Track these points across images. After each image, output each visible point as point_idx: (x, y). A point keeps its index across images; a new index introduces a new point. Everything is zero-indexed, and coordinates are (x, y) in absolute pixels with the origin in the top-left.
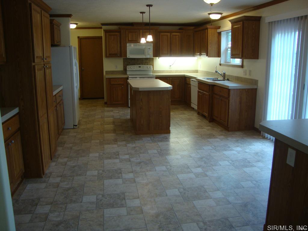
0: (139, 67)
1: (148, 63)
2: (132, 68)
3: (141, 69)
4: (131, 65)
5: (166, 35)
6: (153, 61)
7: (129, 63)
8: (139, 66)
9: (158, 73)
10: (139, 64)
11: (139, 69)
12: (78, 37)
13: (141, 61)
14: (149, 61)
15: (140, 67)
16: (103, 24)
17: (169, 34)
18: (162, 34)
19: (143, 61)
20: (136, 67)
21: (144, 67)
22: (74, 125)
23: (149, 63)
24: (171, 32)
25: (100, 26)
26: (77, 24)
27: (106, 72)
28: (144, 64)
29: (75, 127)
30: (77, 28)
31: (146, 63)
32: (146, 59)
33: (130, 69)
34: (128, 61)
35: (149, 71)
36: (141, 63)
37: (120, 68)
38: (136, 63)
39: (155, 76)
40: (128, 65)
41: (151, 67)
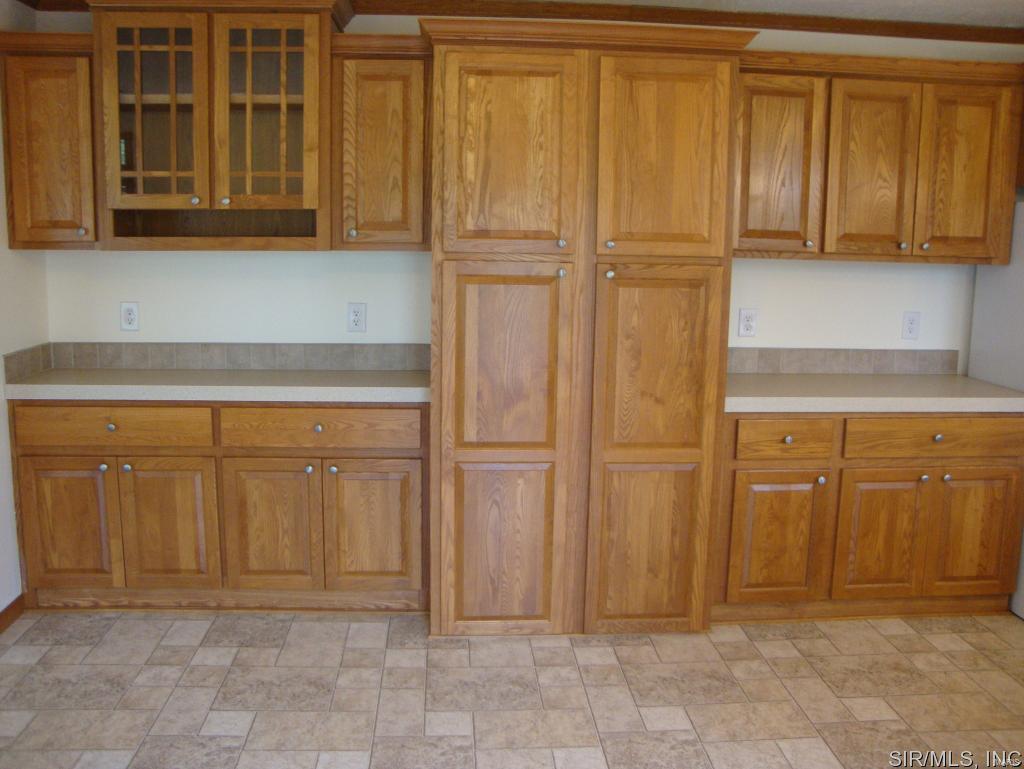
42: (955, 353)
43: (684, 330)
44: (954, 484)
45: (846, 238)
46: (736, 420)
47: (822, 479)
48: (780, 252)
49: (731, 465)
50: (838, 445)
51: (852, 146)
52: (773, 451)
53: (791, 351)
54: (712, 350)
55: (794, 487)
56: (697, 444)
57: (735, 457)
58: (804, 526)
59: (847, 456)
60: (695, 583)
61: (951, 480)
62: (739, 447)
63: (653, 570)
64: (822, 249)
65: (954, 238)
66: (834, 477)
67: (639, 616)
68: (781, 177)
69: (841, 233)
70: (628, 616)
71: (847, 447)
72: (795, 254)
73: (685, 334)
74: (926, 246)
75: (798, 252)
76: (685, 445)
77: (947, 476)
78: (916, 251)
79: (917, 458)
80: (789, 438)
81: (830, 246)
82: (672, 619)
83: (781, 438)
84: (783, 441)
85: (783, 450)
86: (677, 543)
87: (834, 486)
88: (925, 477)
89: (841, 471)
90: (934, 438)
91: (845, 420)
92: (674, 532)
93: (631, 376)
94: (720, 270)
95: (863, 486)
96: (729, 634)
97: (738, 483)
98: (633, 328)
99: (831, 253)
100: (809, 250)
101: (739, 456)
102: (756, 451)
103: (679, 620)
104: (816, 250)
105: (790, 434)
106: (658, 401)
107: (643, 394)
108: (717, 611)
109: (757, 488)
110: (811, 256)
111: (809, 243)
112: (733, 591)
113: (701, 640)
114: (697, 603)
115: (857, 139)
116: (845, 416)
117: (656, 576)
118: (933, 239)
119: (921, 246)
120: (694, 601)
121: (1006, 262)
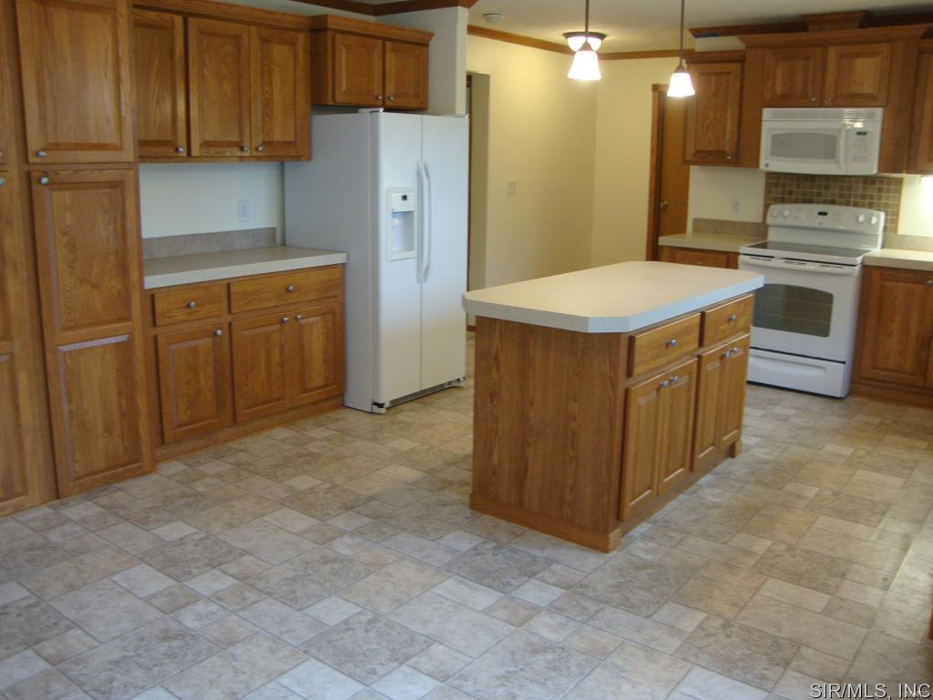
0: (821, 214)
1: (872, 197)
2: (787, 214)
3: (826, 222)
4: (796, 201)
6: (899, 192)
7: (790, 193)
8: (826, 208)
9: (917, 250)
10: (825, 202)
11: (819, 222)
13: (842, 188)
14: (880, 190)
15: (825, 214)
19: (850, 188)
20: (805, 214)
21: (842, 216)
23: (879, 199)
26: (601, 36)
27: (696, 221)
28: (856, 205)
29: (376, 409)
31: (864, 197)
32: (867, 180)
33: (780, 221)
34: (784, 185)
35: (864, 235)
36: (841, 196)
37: (750, 211)
38: (819, 194)
39: (859, 259)
40: (783, 201)
41: (874, 220)
42: (274, 229)
43: (109, 224)
44: (303, 322)
45: (206, 144)
46: (152, 297)
47: (219, 332)
48: (158, 158)
49: (152, 332)
50: (225, 305)
51: (205, 71)
52: (181, 315)
53: (160, 239)
54: (131, 240)
55: (200, 342)
56: (128, 319)
57: (154, 324)
58: (210, 371)
59: (233, 311)
60: (142, 432)
61: (302, 318)
62: (157, 316)
63: (108, 430)
64: (189, 154)
65: (278, 142)
66: (226, 329)
67: (103, 471)
68: (155, 95)
69: (203, 141)
70: (94, 473)
71: (233, 305)
72: (169, 159)
73: (110, 228)
74: (260, 149)
75: (171, 157)
76: (120, 320)
77: (299, 316)
78: (254, 153)
79: (277, 306)
80: (193, 304)
81: (196, 152)
82: (128, 467)
83: (185, 304)
84: (189, 306)
85: (190, 314)
86: (124, 403)
87: (227, 336)
88: (286, 319)
89: (230, 324)
90: (288, 290)
91: (228, 285)
92: (120, 394)
93: (71, 267)
94: (132, 172)
95: (247, 333)
96: (173, 468)
97: (160, 345)
98: (68, 226)
99: (197, 157)
100: (180, 155)
101: (158, 323)
102: (169, 317)
103: (134, 466)
104: (185, 155)
105: (193, 300)
106: (95, 286)
107: (82, 281)
108: (160, 452)
109: (173, 347)
110: (183, 160)
111: (181, 149)
112: (168, 434)
113: (154, 477)
114: (145, 448)
115: (208, 66)
116: (229, 281)
117: (111, 434)
118: (264, 143)
119: (257, 149)
120: (143, 448)
121: (309, 158)
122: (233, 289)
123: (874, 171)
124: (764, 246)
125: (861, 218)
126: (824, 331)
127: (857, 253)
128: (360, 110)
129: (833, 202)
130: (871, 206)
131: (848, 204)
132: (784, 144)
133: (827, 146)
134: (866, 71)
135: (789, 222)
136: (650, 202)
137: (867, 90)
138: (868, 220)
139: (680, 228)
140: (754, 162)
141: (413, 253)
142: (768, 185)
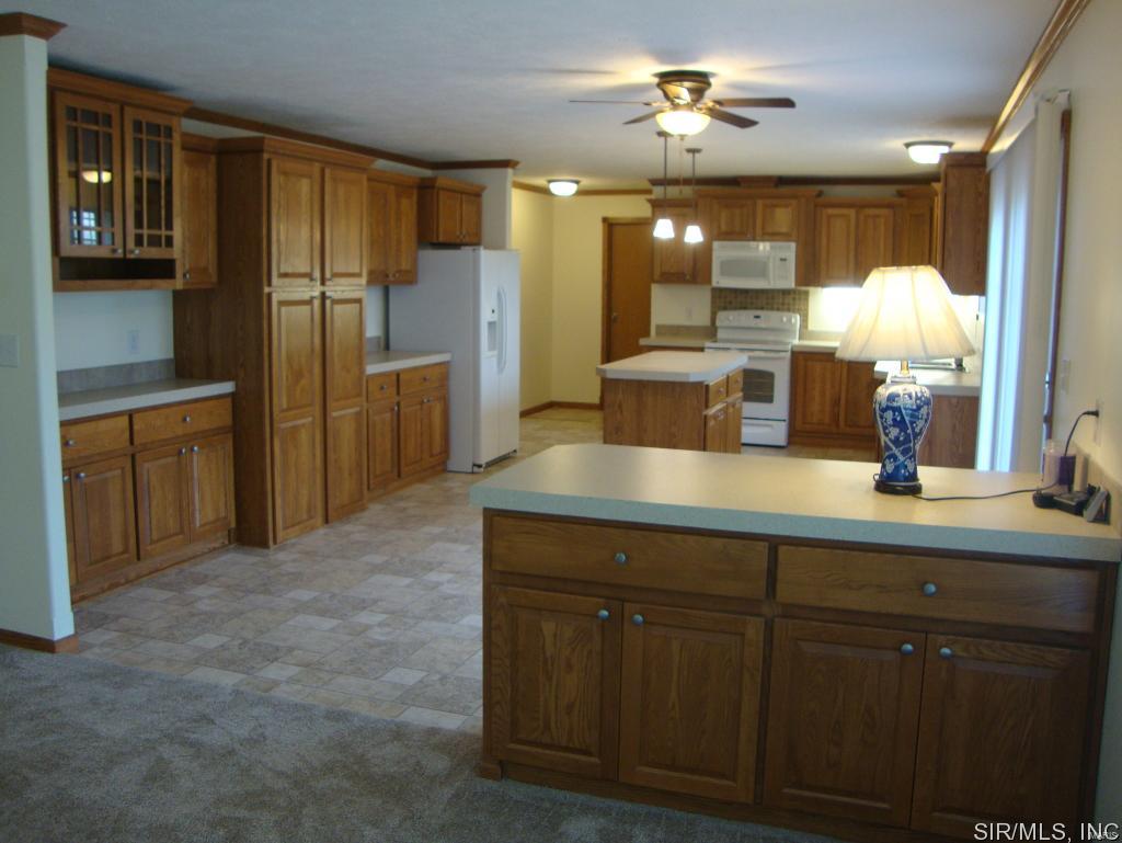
0: (755, 317)
1: (789, 304)
2: (731, 318)
3: (761, 324)
4: (735, 309)
5: (843, 216)
6: (807, 300)
7: (730, 303)
8: (758, 313)
9: (823, 340)
10: (757, 308)
11: (753, 323)
12: (605, 220)
13: (768, 298)
14: (794, 299)
15: (759, 317)
16: (655, 182)
17: (852, 213)
18: (830, 211)
19: (773, 298)
20: (744, 318)
21: (770, 318)
22: (474, 465)
23: (794, 304)
24: (859, 206)
25: (647, 185)
26: (577, 182)
27: (658, 327)
28: (778, 309)
29: (476, 469)
30: (581, 193)
31: (783, 304)
32: (786, 292)
33: (726, 323)
34: (726, 297)
35: (787, 331)
36: (767, 304)
37: (701, 318)
38: (752, 303)
39: (790, 347)
40: (725, 309)
41: (793, 320)
42: (380, 338)
44: (431, 403)
46: (367, 381)
49: (366, 406)
52: (379, 395)
55: (386, 415)
57: (368, 401)
59: (401, 394)
61: (431, 401)
62: (369, 395)
65: (403, 271)
66: (397, 406)
67: (347, 505)
70: (343, 506)
77: (430, 399)
78: (392, 279)
79: (420, 391)
80: (384, 387)
82: (358, 503)
83: (380, 387)
84: (382, 389)
85: (382, 394)
87: (397, 412)
88: (425, 400)
89: (399, 403)
90: (425, 379)
95: (406, 410)
97: (370, 416)
102: (374, 396)
103: (360, 502)
105: (384, 384)
109: (375, 418)
112: (372, 482)
116: (399, 372)
118: (397, 271)
119: (394, 276)
121: (416, 282)
122: (401, 376)
123: (793, 285)
124: (716, 341)
125: (785, 319)
126: (769, 399)
127: (787, 344)
128: (463, 248)
129: (762, 308)
130: (789, 310)
131: (772, 309)
132: (730, 268)
133: (760, 269)
134: (783, 217)
135: (733, 324)
136: (603, 315)
137: (784, 230)
138: (790, 320)
139: (647, 333)
140: (708, 280)
141: (496, 352)
142: (713, 297)
